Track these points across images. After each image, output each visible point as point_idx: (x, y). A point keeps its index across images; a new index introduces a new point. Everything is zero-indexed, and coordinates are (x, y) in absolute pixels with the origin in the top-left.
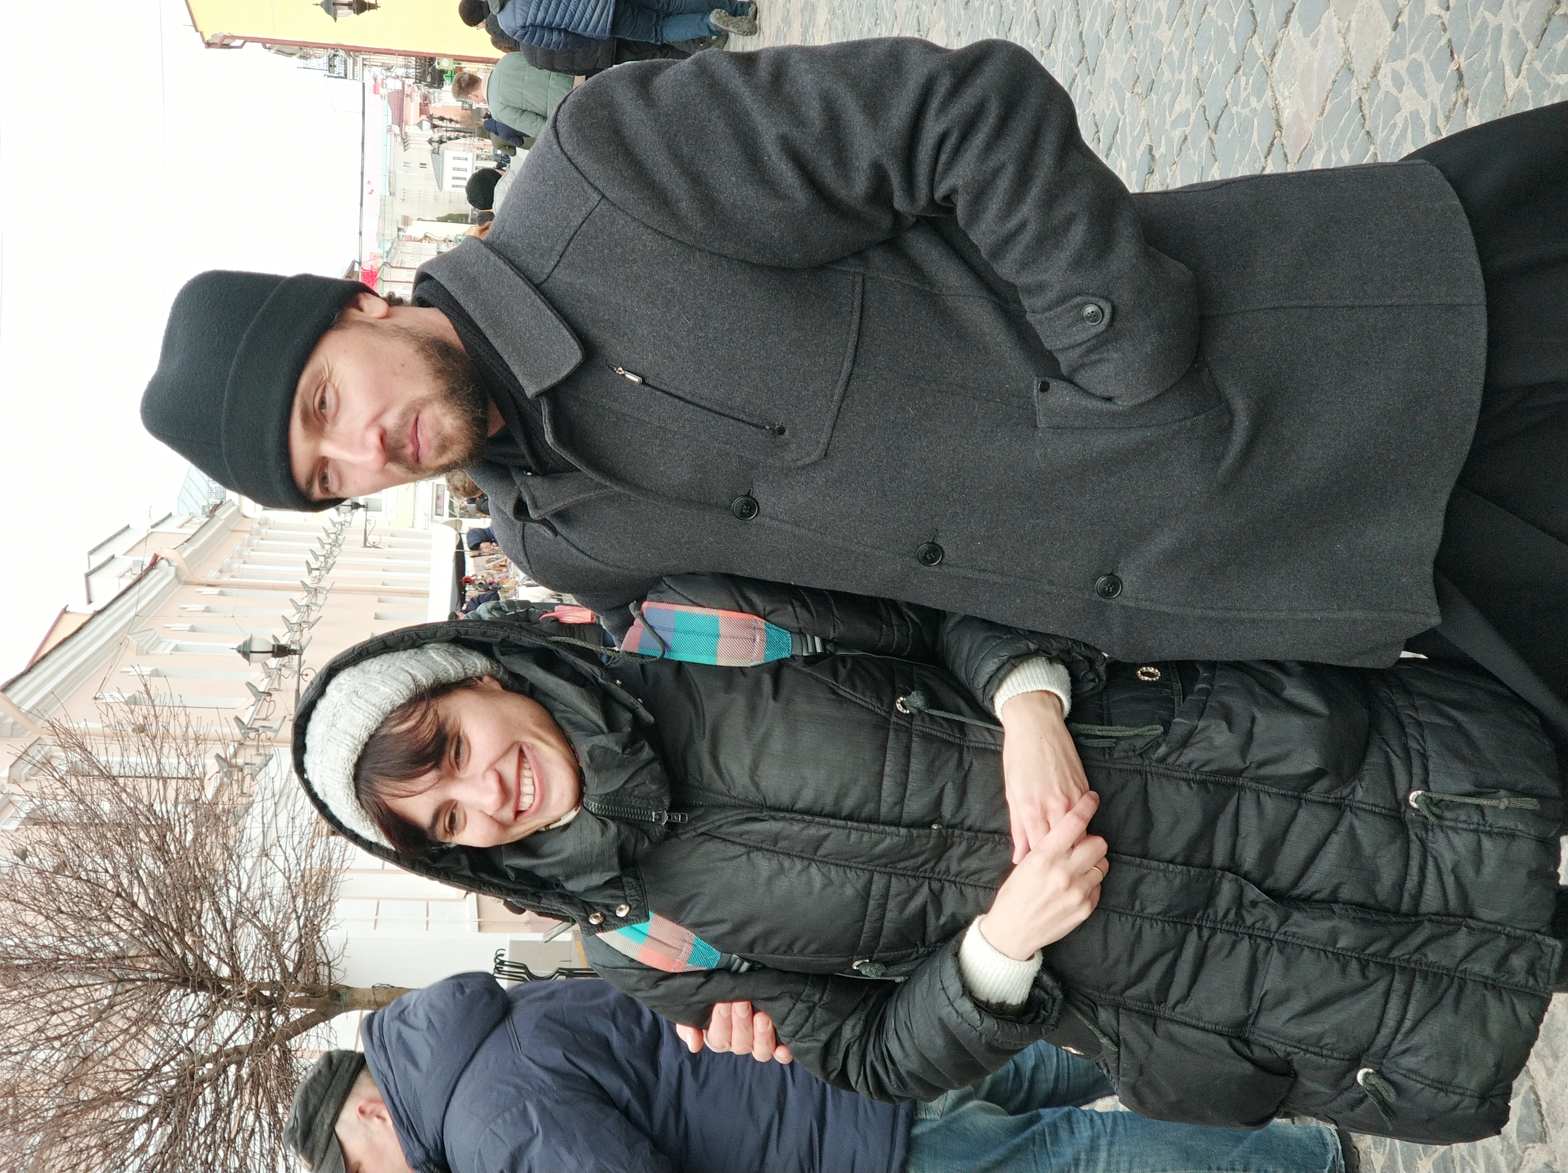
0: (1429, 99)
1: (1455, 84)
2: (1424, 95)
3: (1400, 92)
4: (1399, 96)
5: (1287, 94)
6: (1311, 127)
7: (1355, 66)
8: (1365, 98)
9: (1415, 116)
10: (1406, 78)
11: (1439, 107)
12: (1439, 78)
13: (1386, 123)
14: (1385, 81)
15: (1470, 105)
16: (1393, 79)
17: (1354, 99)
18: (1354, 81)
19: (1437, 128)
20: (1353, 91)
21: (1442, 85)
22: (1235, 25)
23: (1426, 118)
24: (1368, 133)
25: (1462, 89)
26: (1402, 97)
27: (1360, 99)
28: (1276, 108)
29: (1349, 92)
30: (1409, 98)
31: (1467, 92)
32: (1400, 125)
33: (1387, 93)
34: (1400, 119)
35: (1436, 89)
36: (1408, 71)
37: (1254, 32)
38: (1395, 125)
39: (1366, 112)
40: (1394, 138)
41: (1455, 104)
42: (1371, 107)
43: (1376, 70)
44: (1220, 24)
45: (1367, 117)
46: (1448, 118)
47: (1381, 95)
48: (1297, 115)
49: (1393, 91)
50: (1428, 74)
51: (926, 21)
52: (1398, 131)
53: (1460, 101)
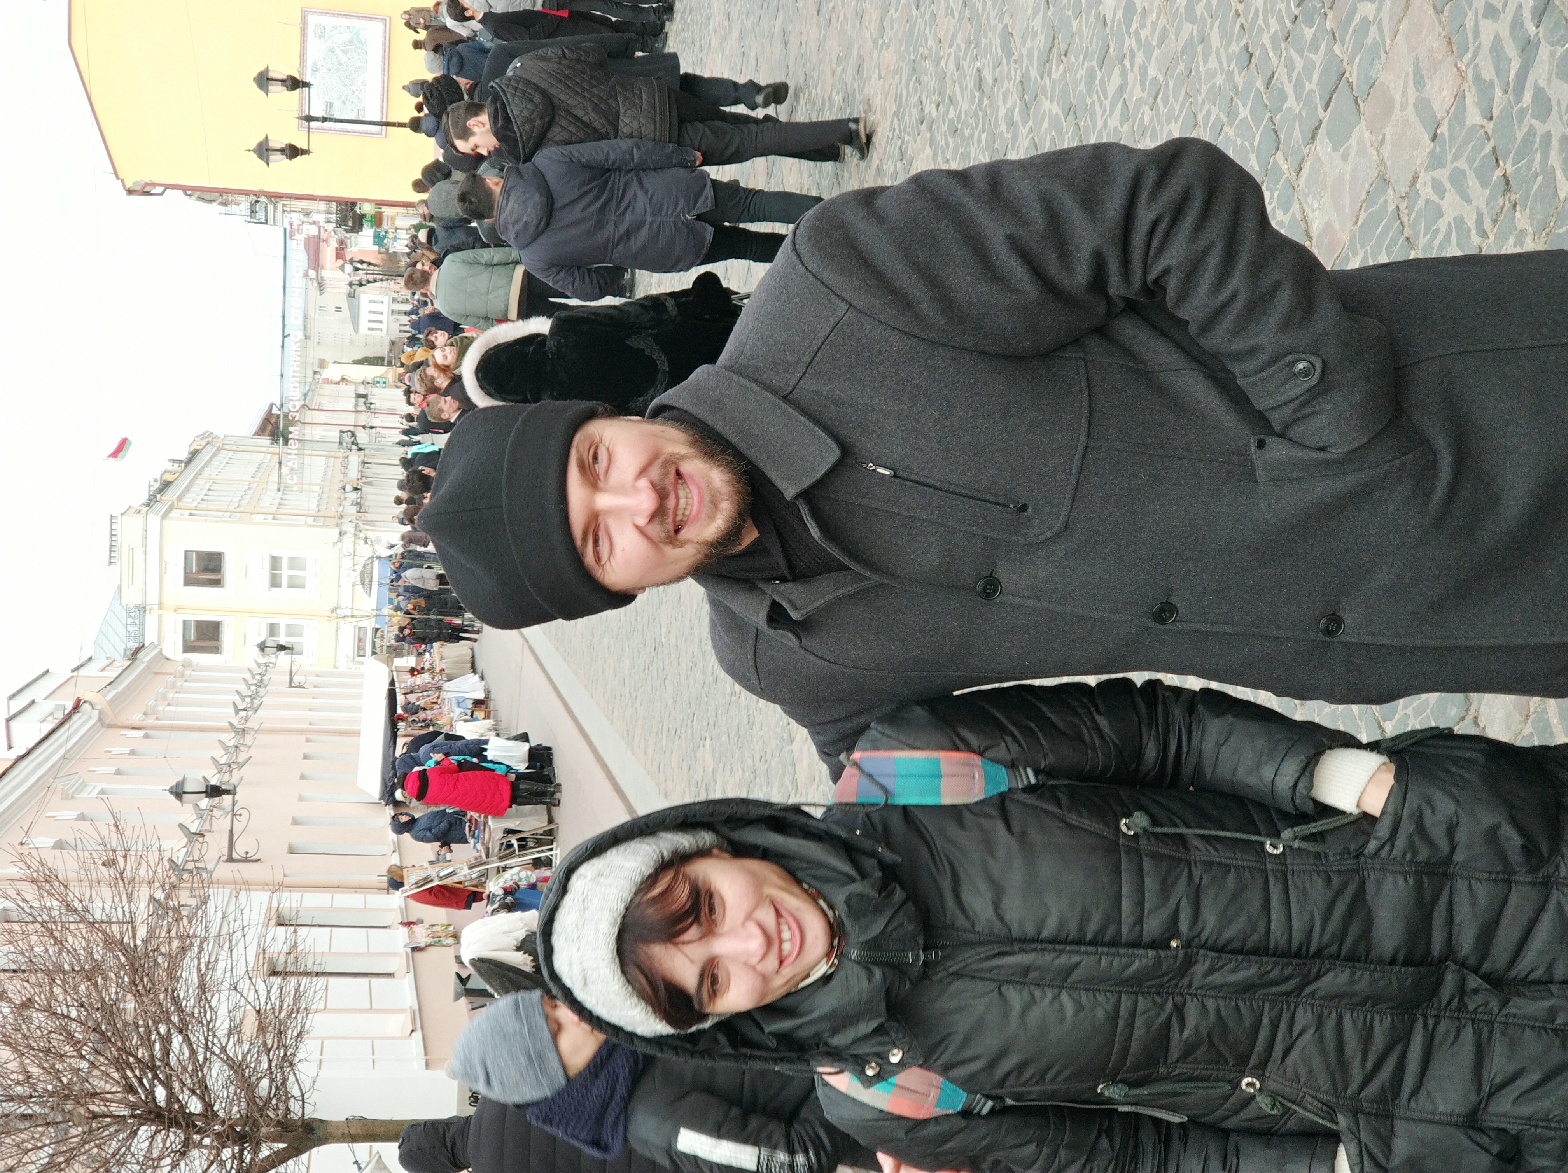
0: (1474, 204)
1: (1502, 189)
2: (1468, 201)
3: (1442, 199)
4: (1441, 202)
5: (1316, 205)
6: (1344, 237)
7: (1391, 175)
8: (1403, 206)
9: (1459, 221)
10: (1448, 185)
11: (1485, 211)
12: (1484, 184)
13: (1427, 229)
14: (1426, 190)
15: (1518, 208)
16: (1433, 187)
17: (1391, 208)
18: (1390, 191)
19: (1485, 232)
20: (1390, 201)
21: (1488, 191)
22: (1256, 143)
23: (1471, 222)
24: (1408, 239)
25: (1509, 195)
26: (1445, 204)
27: (1398, 207)
28: (1305, 219)
29: (1386, 201)
30: (1451, 205)
31: (1513, 197)
32: (1443, 230)
33: (1428, 201)
34: (1442, 225)
35: (1480, 195)
36: (1451, 178)
37: (1277, 149)
38: (1438, 230)
39: (1405, 219)
40: (1436, 243)
41: (1502, 208)
42: (1409, 215)
43: (1415, 179)
44: (1239, 142)
45: (1406, 224)
46: (1495, 221)
47: (1421, 203)
48: (1328, 227)
49: (1435, 198)
50: (1472, 181)
51: (910, 151)
52: (1441, 236)
53: (1508, 205)
